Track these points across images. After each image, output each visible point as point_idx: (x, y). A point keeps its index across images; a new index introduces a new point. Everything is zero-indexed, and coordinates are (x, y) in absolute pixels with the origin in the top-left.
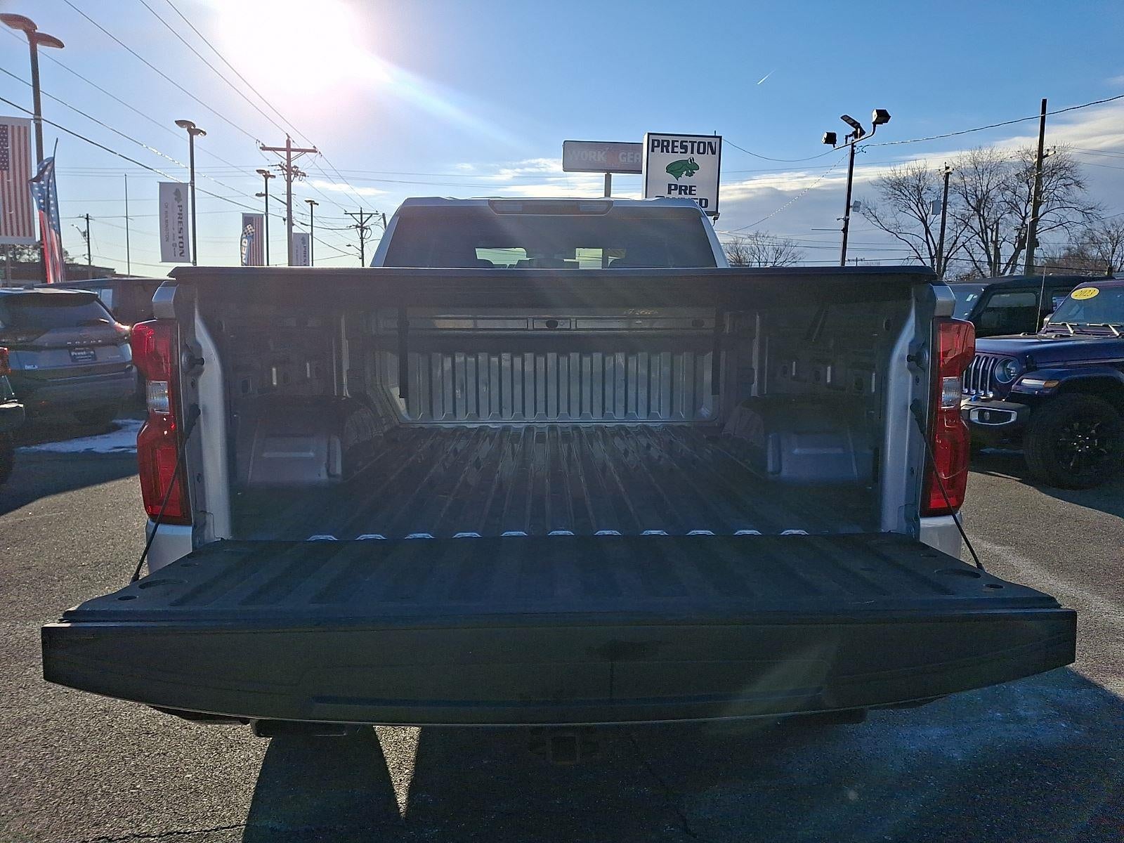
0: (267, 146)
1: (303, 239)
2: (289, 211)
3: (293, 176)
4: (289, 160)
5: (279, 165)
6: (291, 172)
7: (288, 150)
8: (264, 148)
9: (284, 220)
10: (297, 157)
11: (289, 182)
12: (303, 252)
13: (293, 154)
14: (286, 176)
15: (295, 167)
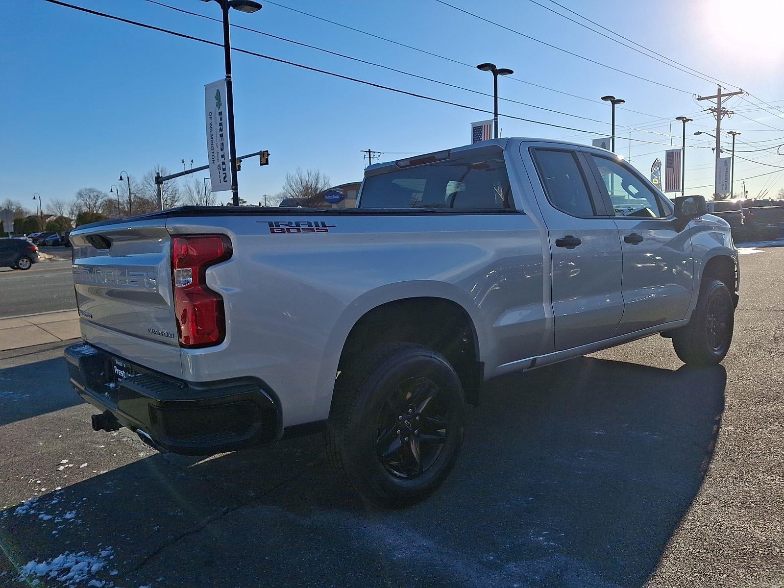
0: (702, 96)
1: (726, 162)
2: (718, 142)
3: (722, 116)
4: (719, 103)
5: (710, 109)
6: (720, 112)
7: (719, 96)
8: (700, 99)
9: (713, 149)
10: (725, 101)
11: (719, 121)
12: (725, 172)
13: (723, 98)
14: (716, 117)
15: (723, 108)
